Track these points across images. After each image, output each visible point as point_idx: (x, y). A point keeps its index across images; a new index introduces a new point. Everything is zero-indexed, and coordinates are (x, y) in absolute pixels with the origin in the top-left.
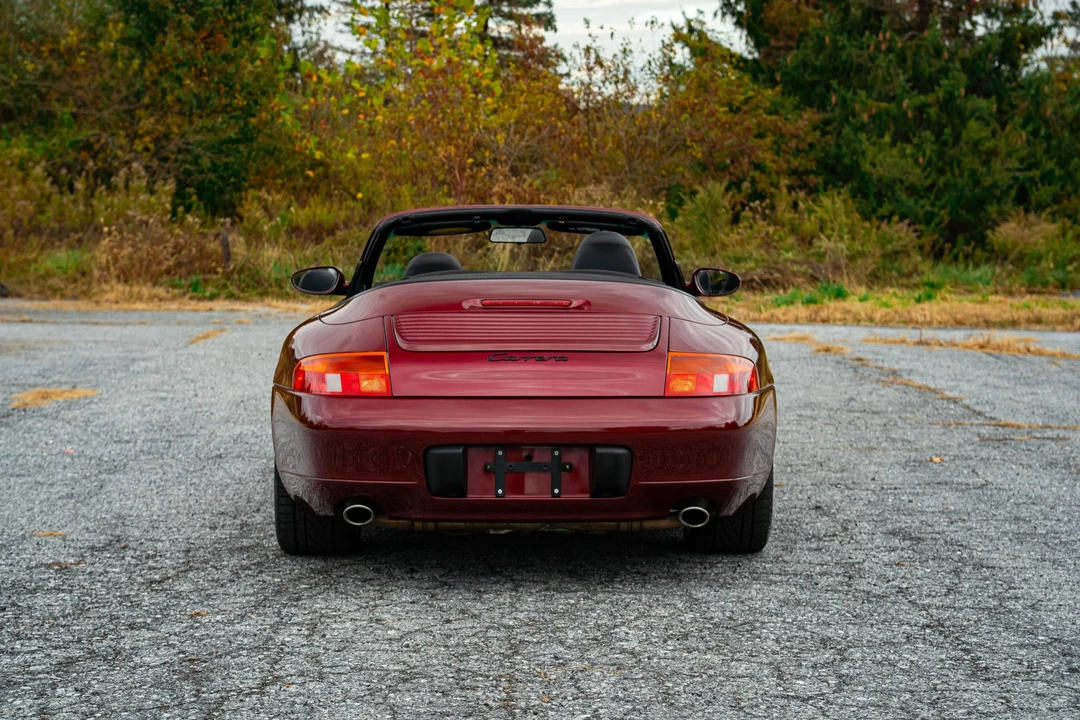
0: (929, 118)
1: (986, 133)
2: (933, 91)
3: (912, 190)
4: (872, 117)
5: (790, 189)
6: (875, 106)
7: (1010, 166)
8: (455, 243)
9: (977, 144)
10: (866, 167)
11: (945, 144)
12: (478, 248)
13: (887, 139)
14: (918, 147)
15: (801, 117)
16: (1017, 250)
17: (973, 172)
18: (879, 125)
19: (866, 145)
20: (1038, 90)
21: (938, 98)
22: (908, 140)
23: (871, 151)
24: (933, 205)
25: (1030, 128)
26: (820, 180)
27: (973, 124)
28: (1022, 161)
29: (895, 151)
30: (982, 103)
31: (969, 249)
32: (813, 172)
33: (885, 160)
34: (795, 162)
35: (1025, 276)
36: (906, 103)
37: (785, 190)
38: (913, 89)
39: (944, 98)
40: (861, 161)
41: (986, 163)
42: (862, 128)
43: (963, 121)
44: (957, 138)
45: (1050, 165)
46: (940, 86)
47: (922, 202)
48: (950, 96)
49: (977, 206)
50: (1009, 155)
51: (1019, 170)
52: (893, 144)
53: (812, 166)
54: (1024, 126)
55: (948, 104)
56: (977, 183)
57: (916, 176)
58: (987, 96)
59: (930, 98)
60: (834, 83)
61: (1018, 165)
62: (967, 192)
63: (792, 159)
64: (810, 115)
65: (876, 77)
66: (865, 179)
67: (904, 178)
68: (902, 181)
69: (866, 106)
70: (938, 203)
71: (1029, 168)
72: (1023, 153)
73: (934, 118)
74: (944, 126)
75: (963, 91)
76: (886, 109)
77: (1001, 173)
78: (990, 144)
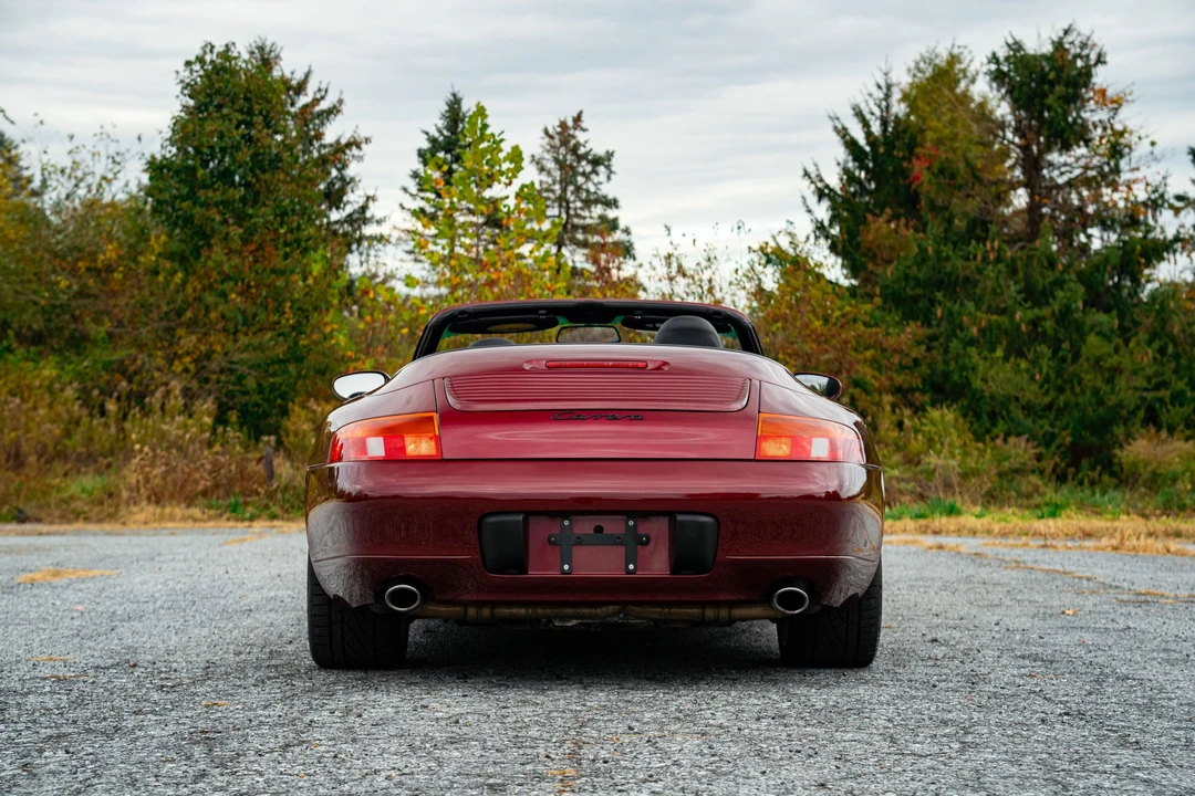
0: (1045, 333)
1: (1109, 348)
2: (1048, 304)
3: (1028, 409)
4: (982, 331)
5: (894, 406)
6: (984, 319)
7: (1137, 384)
9: (1098, 360)
10: (977, 383)
11: (1063, 360)
13: (999, 353)
14: (1034, 362)
15: (903, 331)
16: (1149, 469)
17: (1096, 391)
18: (988, 339)
19: (976, 358)
20: (1162, 305)
21: (1054, 312)
22: (1021, 354)
23: (982, 366)
24: (1052, 425)
25: (1156, 345)
26: (927, 398)
27: (1092, 339)
28: (1149, 379)
29: (1008, 366)
30: (1102, 317)
31: (1095, 474)
32: (917, 389)
33: (997, 375)
34: (899, 379)
35: (1159, 499)
36: (1018, 316)
37: (888, 408)
38: (1025, 300)
39: (1060, 311)
40: (972, 377)
41: (1110, 381)
42: (972, 342)
43: (1083, 337)
44: (1076, 355)
45: (1181, 385)
46: (1054, 298)
47: (1041, 422)
48: (1067, 310)
49: (1103, 426)
50: (1135, 373)
51: (1146, 389)
52: (1006, 358)
53: (917, 382)
54: (1150, 343)
55: (1064, 317)
56: (1101, 403)
57: (1032, 393)
58: (1107, 311)
59: (1046, 311)
60: (939, 295)
61: (1145, 384)
62: (1089, 411)
63: (895, 376)
64: (913, 329)
65: (985, 289)
66: (977, 398)
67: (1020, 395)
68: (1017, 399)
69: (975, 319)
70: (1058, 423)
71: (1157, 388)
72: (1150, 371)
73: (1050, 332)
74: (1062, 341)
75: (1080, 304)
76: (997, 322)
77: (1126, 392)
78: (1113, 361)
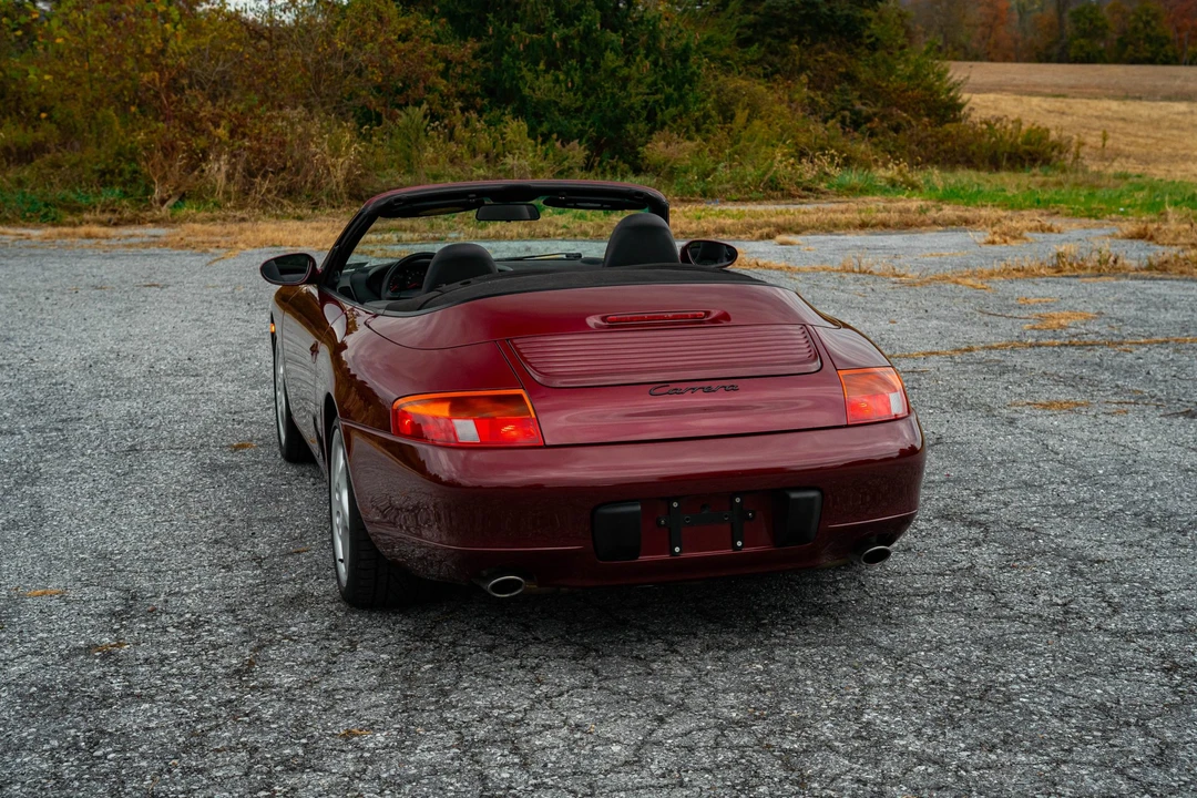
0: (573, 49)
1: (621, 62)
2: (573, 25)
3: (565, 112)
4: (527, 47)
5: (463, 110)
6: (528, 37)
7: (641, 90)
8: (171, 166)
9: (614, 71)
10: (526, 91)
11: (587, 71)
12: (193, 170)
13: (542, 66)
14: (567, 74)
15: (464, 46)
16: (669, 165)
17: (613, 95)
18: (531, 54)
19: (525, 72)
20: (654, 25)
21: (579, 31)
22: (558, 68)
23: (529, 76)
24: (583, 124)
25: (651, 58)
26: (486, 102)
27: (609, 55)
28: (649, 86)
29: (549, 77)
30: (613, 36)
31: (614, 162)
32: (478, 94)
33: (541, 85)
34: (463, 86)
35: (675, 188)
36: (555, 35)
37: (458, 111)
38: (559, 23)
39: (584, 31)
40: (521, 84)
41: (623, 88)
42: (516, 56)
43: (601, 53)
44: (596, 65)
45: (669, 90)
46: (580, 20)
47: (574, 122)
48: (589, 30)
49: (618, 124)
50: (639, 81)
51: (648, 94)
52: (546, 71)
53: (478, 89)
54: (647, 57)
55: (586, 36)
56: (616, 105)
57: (567, 100)
58: (615, 30)
59: (571, 32)
60: (490, 16)
61: (648, 91)
62: (609, 114)
63: (460, 84)
64: (472, 45)
65: (525, 11)
66: (523, 100)
67: (558, 100)
68: (556, 103)
69: (520, 36)
70: (588, 122)
71: (656, 92)
72: (649, 80)
73: (577, 48)
74: (585, 56)
75: (598, 26)
76: (538, 40)
77: (636, 97)
78: (625, 71)
